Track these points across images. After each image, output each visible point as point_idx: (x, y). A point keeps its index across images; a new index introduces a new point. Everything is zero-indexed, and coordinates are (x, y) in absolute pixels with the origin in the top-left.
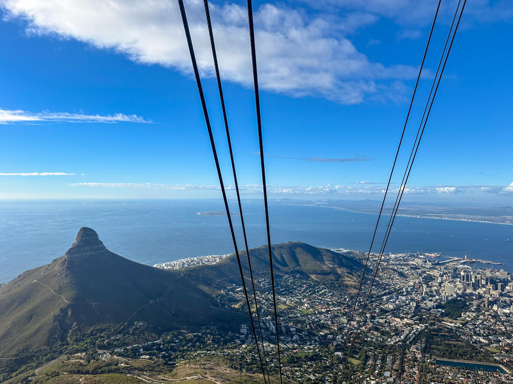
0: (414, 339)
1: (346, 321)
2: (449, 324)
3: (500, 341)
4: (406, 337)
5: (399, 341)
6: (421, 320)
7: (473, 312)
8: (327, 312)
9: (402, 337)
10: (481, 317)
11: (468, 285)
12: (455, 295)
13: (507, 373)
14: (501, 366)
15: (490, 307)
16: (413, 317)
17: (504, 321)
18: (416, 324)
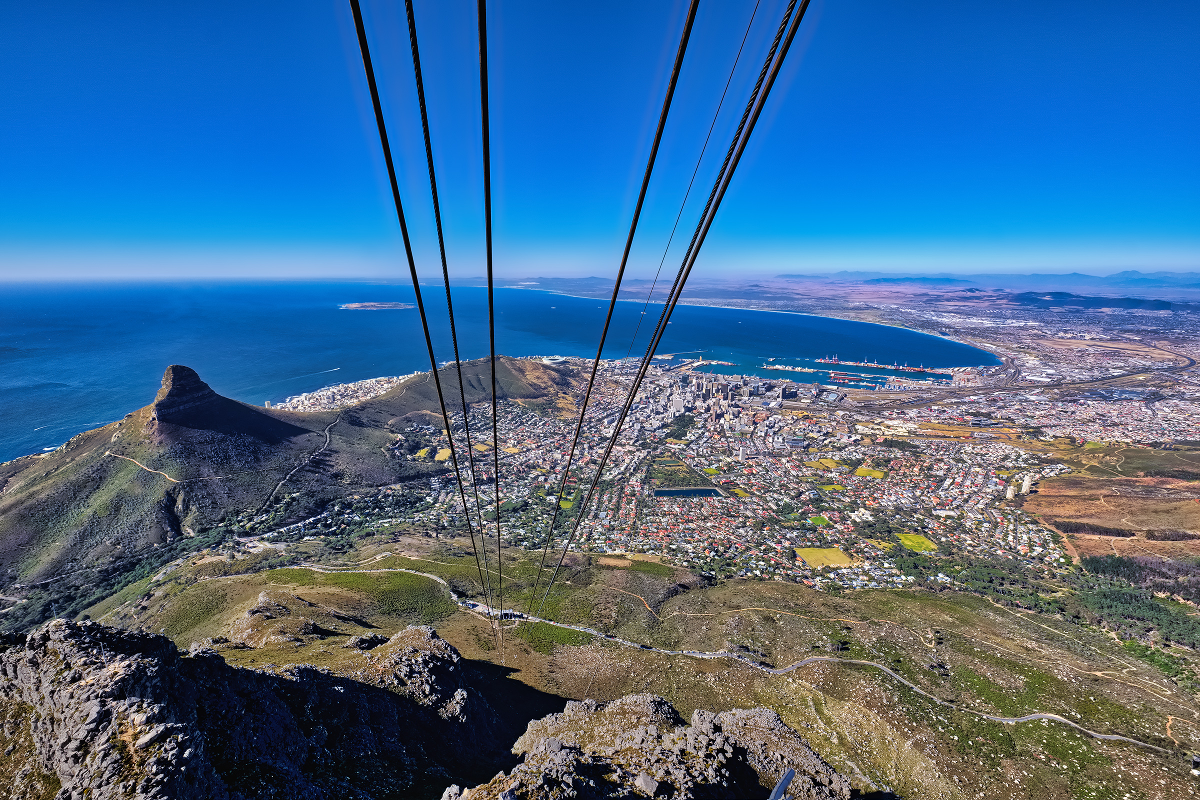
0: (634, 469)
1: (560, 456)
2: (672, 446)
3: (720, 461)
4: (626, 468)
5: (619, 474)
6: (644, 446)
7: (699, 428)
8: (538, 447)
9: (622, 469)
10: (707, 434)
11: (698, 396)
12: (683, 410)
13: (721, 495)
14: (716, 489)
15: (717, 420)
16: (636, 442)
17: (729, 437)
18: (638, 450)
